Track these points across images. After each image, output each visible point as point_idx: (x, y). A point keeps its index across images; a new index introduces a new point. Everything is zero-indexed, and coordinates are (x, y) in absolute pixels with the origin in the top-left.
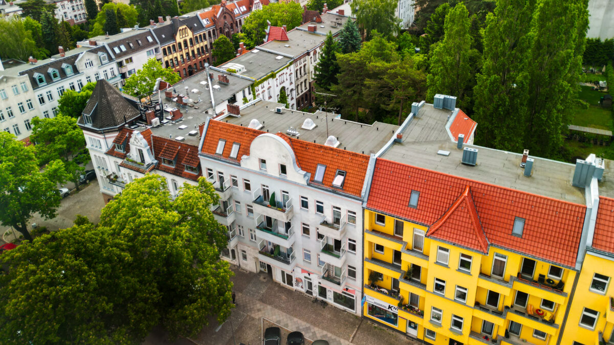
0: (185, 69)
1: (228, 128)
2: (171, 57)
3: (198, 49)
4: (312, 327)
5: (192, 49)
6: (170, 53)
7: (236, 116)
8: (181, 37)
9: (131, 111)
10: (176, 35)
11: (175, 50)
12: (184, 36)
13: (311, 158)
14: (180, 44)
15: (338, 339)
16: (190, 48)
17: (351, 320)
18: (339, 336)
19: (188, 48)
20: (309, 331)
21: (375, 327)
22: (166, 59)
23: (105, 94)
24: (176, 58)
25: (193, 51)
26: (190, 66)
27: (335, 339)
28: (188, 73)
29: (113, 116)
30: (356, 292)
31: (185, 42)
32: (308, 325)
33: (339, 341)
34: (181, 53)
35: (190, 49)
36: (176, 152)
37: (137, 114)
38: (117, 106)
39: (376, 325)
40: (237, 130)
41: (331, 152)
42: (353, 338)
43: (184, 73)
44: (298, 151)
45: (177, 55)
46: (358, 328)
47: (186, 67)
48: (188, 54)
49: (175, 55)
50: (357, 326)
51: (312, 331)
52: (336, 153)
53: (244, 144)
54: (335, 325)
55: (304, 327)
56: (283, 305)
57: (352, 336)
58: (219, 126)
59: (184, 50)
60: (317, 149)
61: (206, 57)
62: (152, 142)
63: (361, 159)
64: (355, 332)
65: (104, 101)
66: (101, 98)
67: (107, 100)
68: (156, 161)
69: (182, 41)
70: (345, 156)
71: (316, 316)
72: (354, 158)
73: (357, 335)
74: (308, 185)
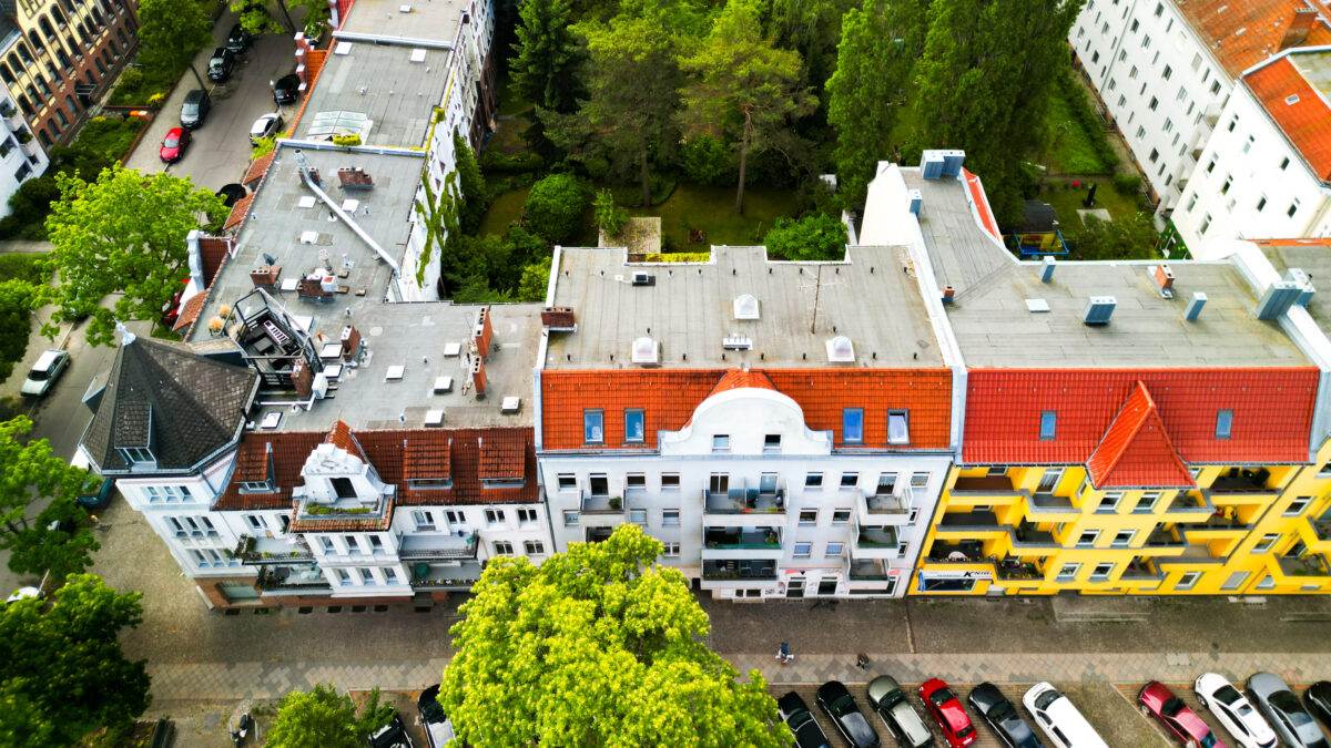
0: (69, 97)
1: (597, 381)
2: (25, 80)
3: (80, 29)
4: (838, 657)
5: (67, 33)
6: (19, 68)
7: (569, 329)
8: (29, 12)
9: (237, 381)
10: (15, 12)
11: (27, 57)
12: (35, 7)
13: (824, 400)
14: (33, 34)
15: (892, 657)
16: (60, 35)
17: (890, 611)
18: (891, 653)
19: (56, 38)
20: (839, 668)
21: (933, 606)
22: (17, 91)
23: (163, 374)
24: (40, 77)
25: (71, 41)
26: (78, 85)
27: (888, 660)
28: (80, 106)
29: (209, 420)
30: (902, 571)
31: (44, 22)
32: (830, 658)
33: (896, 660)
34: (45, 58)
35: (63, 38)
36: (448, 454)
37: (252, 382)
38: (203, 389)
39: (932, 601)
40: (626, 380)
41: (867, 379)
42: (913, 642)
43: (70, 108)
44: (808, 400)
45: (38, 68)
46: (909, 621)
47: (71, 91)
48: (61, 53)
49: (34, 70)
50: (906, 618)
51: (844, 664)
52: (877, 380)
53: (652, 407)
54: (872, 633)
55: (827, 664)
56: (764, 641)
57: (910, 640)
58: (572, 381)
59: (49, 48)
60: (833, 380)
61: (104, 40)
62: (359, 447)
63: (932, 380)
64: (908, 630)
65: (168, 393)
66: (156, 389)
67: (176, 387)
68: (391, 489)
69: (33, 24)
70: (898, 380)
71: (830, 632)
72: (919, 380)
73: (916, 635)
74: (834, 453)
